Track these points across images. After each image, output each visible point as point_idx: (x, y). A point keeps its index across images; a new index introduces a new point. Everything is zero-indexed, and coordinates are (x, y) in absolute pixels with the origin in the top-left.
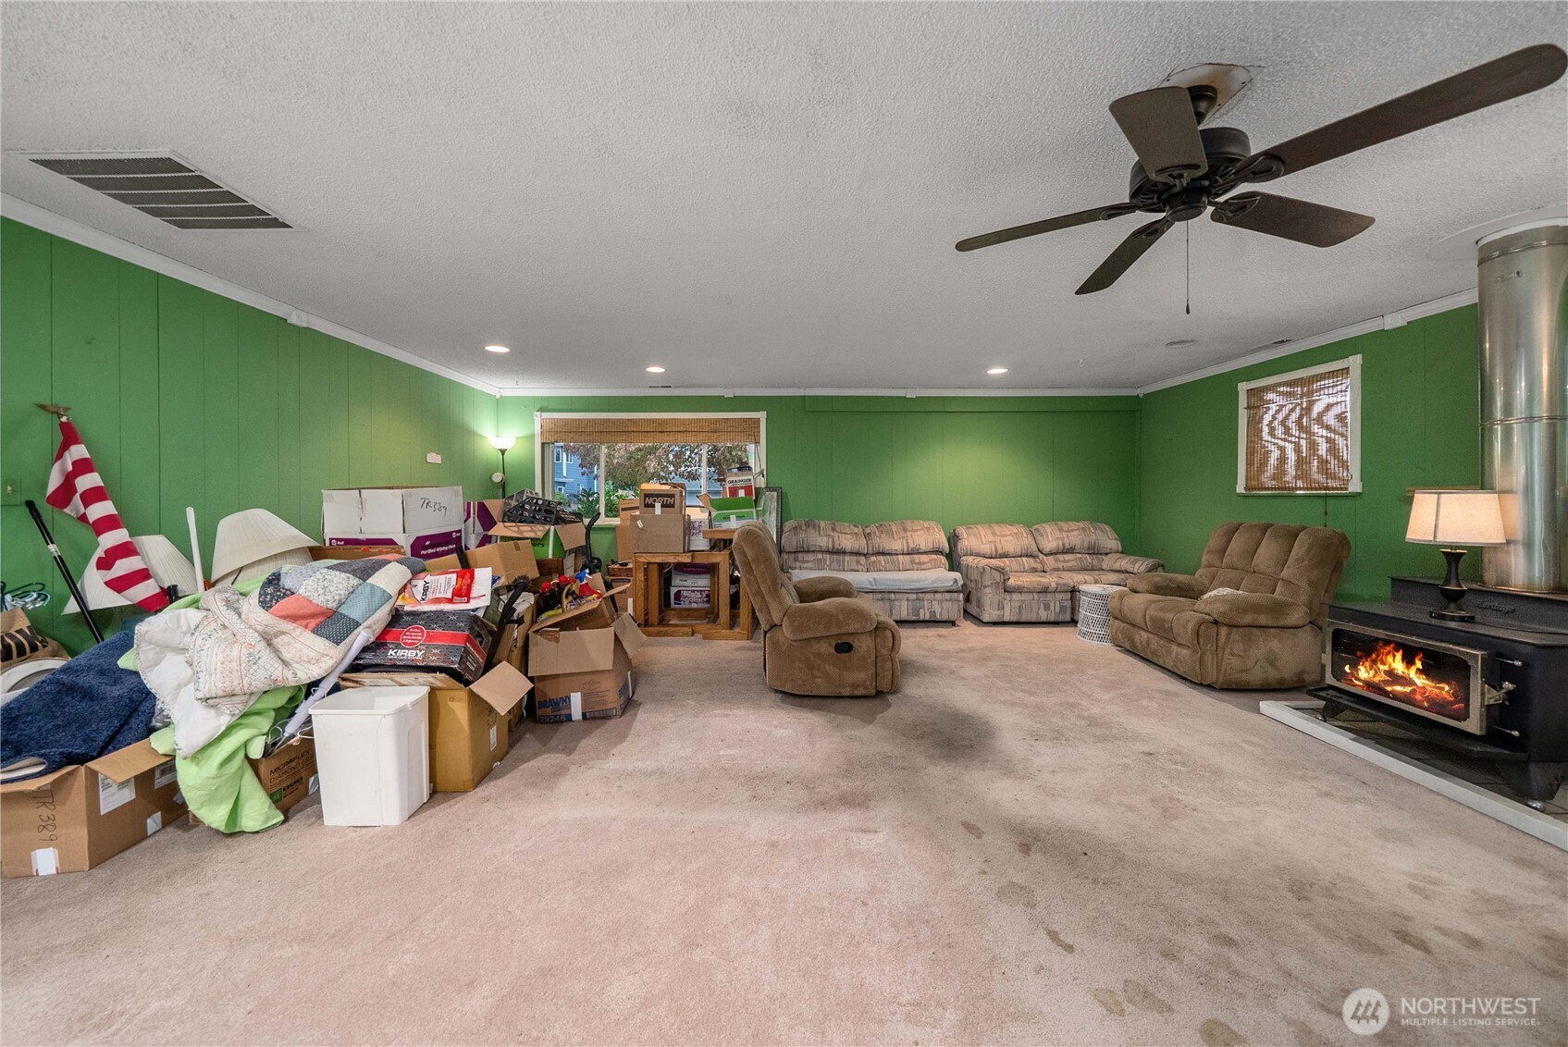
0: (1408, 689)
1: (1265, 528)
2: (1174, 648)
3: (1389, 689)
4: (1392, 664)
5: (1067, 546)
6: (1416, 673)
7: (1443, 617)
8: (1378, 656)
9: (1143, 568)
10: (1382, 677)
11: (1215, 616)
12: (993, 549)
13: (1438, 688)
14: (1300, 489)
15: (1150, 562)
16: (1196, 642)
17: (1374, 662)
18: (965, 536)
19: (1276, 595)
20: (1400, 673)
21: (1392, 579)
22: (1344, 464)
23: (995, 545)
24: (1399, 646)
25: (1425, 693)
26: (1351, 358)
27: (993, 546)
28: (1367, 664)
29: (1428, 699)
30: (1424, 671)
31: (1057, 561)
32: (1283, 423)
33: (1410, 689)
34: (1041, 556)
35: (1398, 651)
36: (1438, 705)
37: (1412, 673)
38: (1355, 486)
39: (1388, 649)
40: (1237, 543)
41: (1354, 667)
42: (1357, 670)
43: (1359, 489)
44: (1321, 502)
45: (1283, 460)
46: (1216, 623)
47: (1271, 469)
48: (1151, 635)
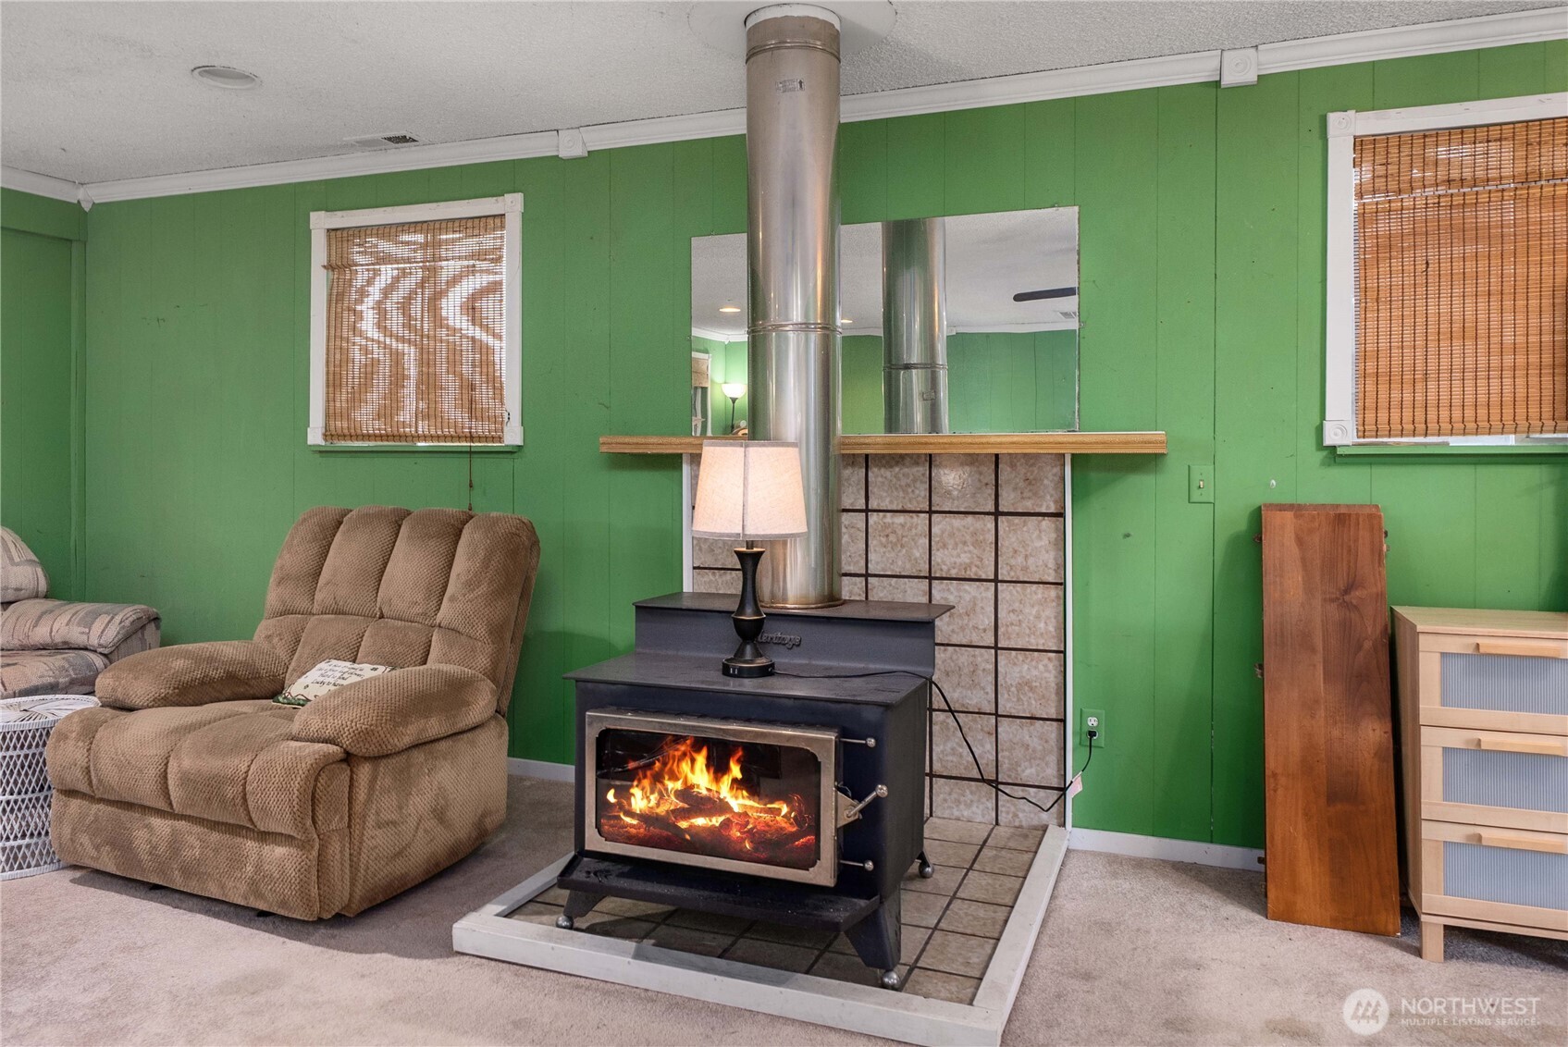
0: (716, 821)
1: (397, 520)
2: (250, 845)
3: (683, 824)
4: (690, 776)
6: (731, 788)
7: (742, 674)
8: (665, 764)
9: (112, 634)
10: (673, 803)
11: (346, 742)
13: (770, 811)
14: (425, 438)
15: (127, 614)
16: (309, 822)
17: (658, 778)
19: (432, 664)
20: (704, 792)
21: (638, 607)
22: (498, 391)
24: (701, 743)
25: (748, 823)
26: (505, 198)
28: (646, 783)
30: (748, 784)
33: (721, 819)
35: (698, 750)
36: (770, 846)
37: (725, 790)
38: (514, 436)
39: (683, 748)
41: (624, 793)
42: (629, 796)
43: (520, 442)
44: (465, 460)
45: (398, 379)
46: (348, 758)
47: (375, 397)
48: (182, 825)
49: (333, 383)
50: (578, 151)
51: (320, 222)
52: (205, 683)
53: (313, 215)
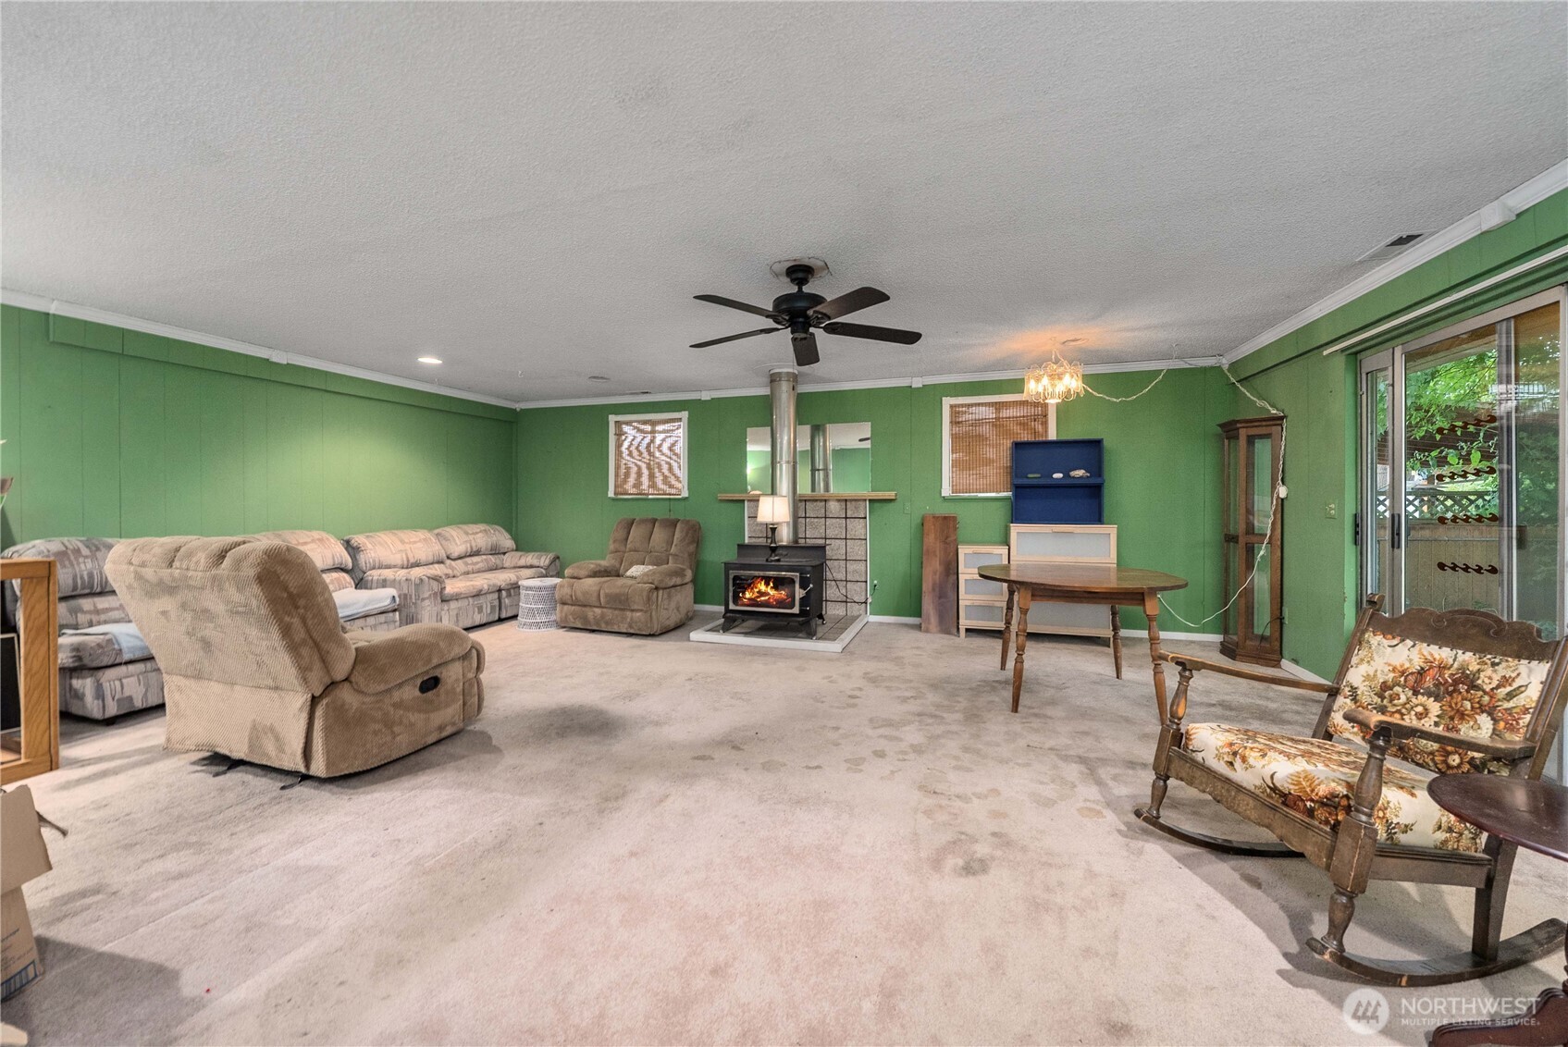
0: (767, 598)
1: (654, 521)
2: (629, 614)
3: (759, 600)
4: (760, 587)
5: (475, 549)
6: (771, 589)
8: (755, 585)
9: (547, 562)
10: (754, 594)
11: (656, 583)
12: (405, 559)
13: (781, 594)
14: (653, 494)
15: (551, 556)
17: (752, 589)
18: (369, 546)
19: (670, 564)
20: (763, 591)
21: (738, 545)
22: (677, 479)
23: (406, 554)
24: (763, 578)
25: (775, 598)
26: (683, 412)
27: (404, 556)
28: (749, 591)
29: (775, 600)
30: (775, 587)
31: (466, 564)
32: (637, 448)
34: (448, 562)
35: (764, 581)
36: (780, 603)
37: (769, 590)
38: (685, 494)
39: (760, 581)
40: (635, 532)
42: (745, 594)
43: (687, 496)
44: (668, 502)
45: (639, 474)
46: (657, 588)
47: (632, 480)
48: (605, 610)
49: (617, 475)
50: (709, 398)
51: (612, 418)
52: (600, 571)
53: (610, 416)
